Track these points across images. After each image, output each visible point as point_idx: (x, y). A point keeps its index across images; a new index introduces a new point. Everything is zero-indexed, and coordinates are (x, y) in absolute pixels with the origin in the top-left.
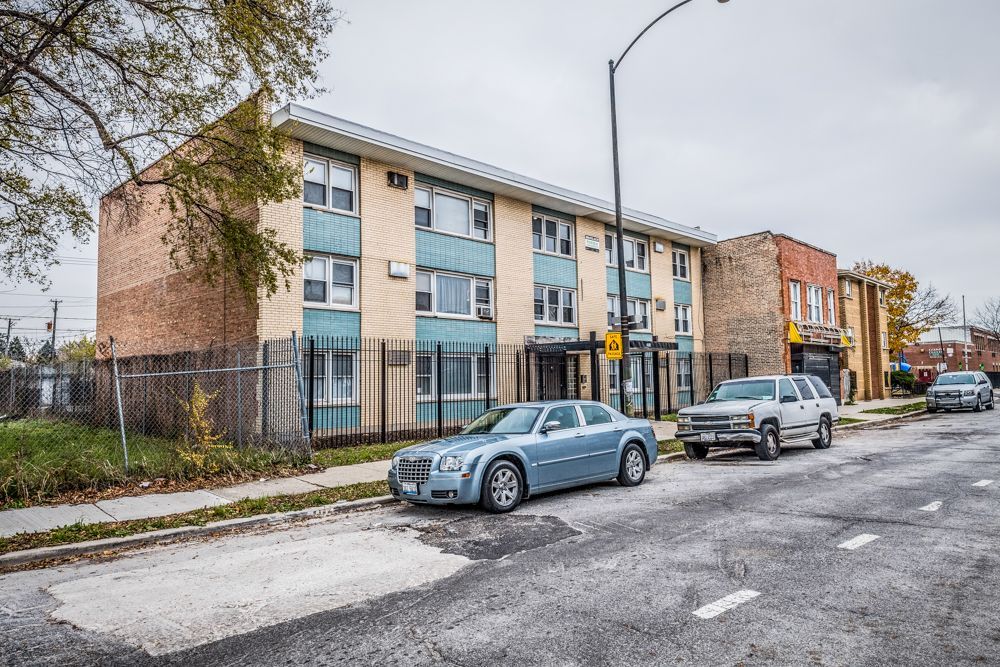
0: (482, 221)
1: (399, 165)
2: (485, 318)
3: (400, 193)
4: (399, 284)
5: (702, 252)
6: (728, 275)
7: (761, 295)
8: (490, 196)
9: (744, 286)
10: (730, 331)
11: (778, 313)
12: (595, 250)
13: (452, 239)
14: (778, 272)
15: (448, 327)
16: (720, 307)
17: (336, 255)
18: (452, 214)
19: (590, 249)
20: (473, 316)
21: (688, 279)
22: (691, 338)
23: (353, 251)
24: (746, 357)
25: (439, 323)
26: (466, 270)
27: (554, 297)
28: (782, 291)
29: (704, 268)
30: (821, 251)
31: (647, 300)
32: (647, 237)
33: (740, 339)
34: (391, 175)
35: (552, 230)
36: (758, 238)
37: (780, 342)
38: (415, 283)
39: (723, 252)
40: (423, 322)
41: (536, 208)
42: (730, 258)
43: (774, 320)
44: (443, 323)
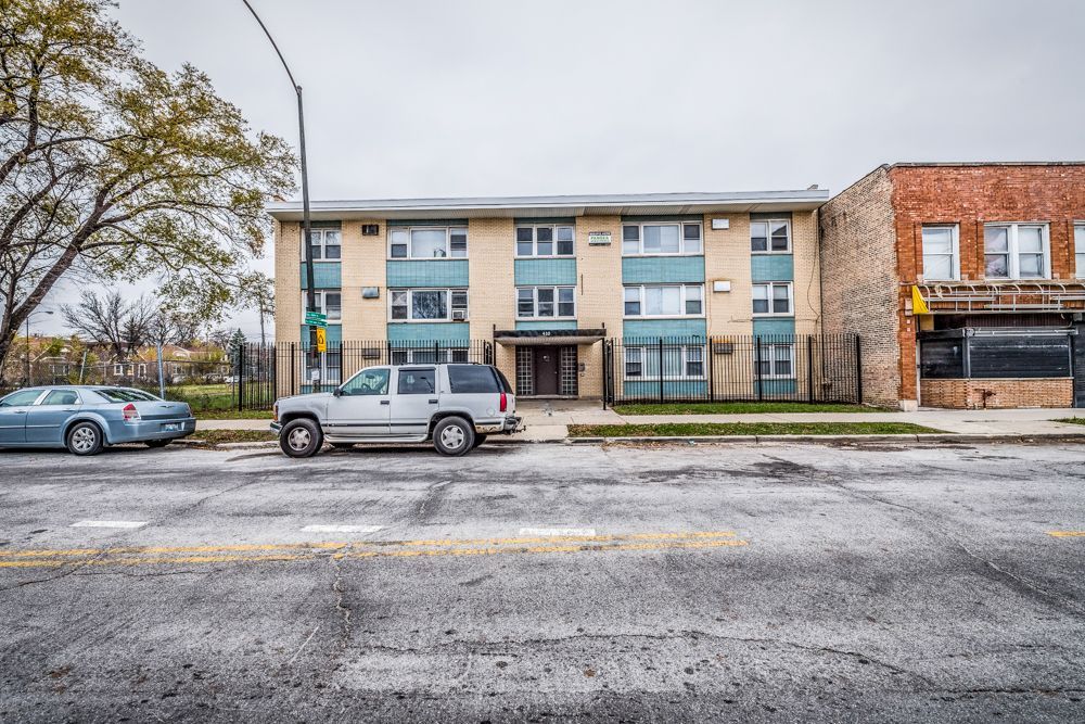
0: (459, 243)
1: (372, 219)
2: (459, 320)
3: (374, 238)
4: (372, 303)
5: (820, 214)
6: (843, 236)
7: (874, 253)
8: (464, 221)
9: (858, 247)
10: (845, 307)
11: (892, 274)
12: (603, 244)
13: (423, 263)
14: (893, 218)
15: (419, 329)
16: (835, 277)
17: (325, 289)
18: (429, 244)
19: (596, 244)
20: (449, 319)
21: (789, 251)
22: (792, 320)
23: (335, 285)
24: (858, 338)
25: (409, 327)
26: (437, 284)
27: (546, 295)
28: (897, 243)
29: (822, 233)
30: (1050, 166)
31: (700, 284)
32: (701, 216)
33: (854, 316)
34: (364, 227)
35: (545, 236)
36: (871, 178)
37: (895, 316)
38: (387, 300)
39: (839, 209)
40: (394, 327)
41: (517, 220)
42: (845, 214)
43: (887, 286)
44: (414, 327)
